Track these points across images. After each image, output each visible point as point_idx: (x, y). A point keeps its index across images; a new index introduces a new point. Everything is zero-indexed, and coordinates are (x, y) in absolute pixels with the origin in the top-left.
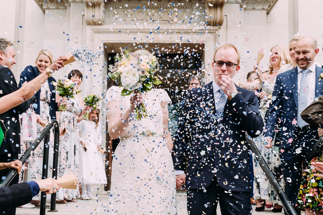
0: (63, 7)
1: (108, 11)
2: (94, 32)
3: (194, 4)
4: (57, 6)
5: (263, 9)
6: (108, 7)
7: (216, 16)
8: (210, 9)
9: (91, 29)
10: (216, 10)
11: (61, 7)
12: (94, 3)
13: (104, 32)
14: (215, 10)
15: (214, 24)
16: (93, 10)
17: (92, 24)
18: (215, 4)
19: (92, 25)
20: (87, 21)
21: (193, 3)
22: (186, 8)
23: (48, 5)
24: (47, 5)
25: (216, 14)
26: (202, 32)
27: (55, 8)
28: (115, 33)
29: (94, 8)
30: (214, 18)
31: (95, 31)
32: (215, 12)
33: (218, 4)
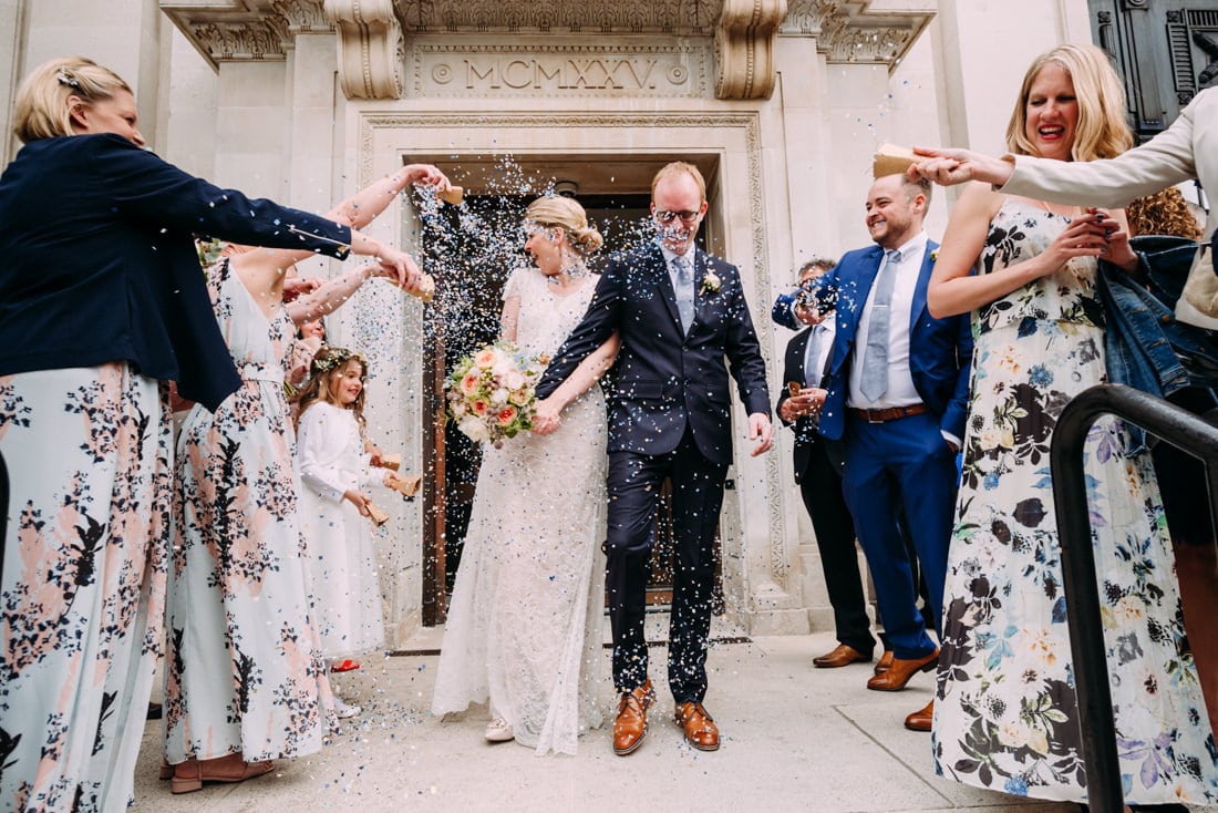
0: (276, 52)
1: (417, 60)
2: (371, 122)
3: (680, 39)
4: (257, 50)
5: (879, 60)
6: (415, 47)
7: (754, 67)
8: (733, 46)
9: (362, 112)
10: (751, 48)
11: (269, 52)
12: (366, 25)
13: (405, 122)
14: (748, 50)
15: (747, 94)
16: (363, 49)
17: (364, 95)
18: (748, 27)
19: (365, 100)
20: (347, 83)
21: (679, 36)
22: (656, 52)
23: (229, 48)
24: (224, 48)
25: (751, 60)
26: (708, 121)
27: (251, 56)
28: (440, 125)
29: (365, 43)
30: (748, 75)
31: (376, 118)
32: (748, 54)
33: (757, 28)
